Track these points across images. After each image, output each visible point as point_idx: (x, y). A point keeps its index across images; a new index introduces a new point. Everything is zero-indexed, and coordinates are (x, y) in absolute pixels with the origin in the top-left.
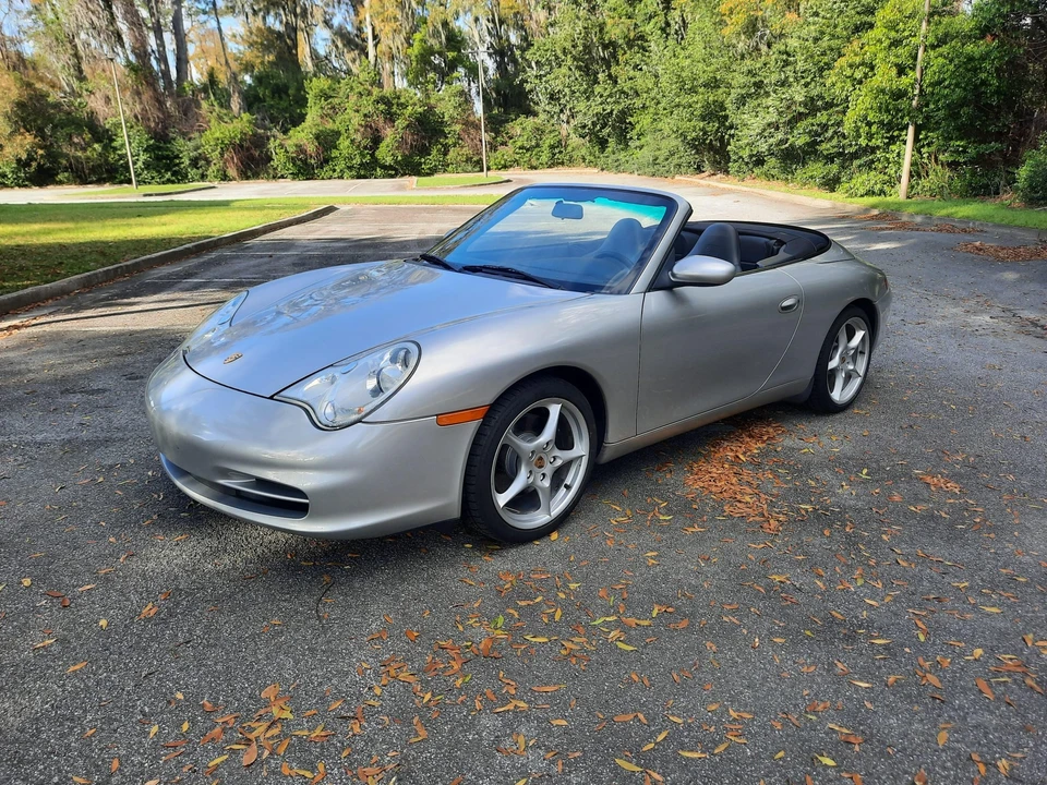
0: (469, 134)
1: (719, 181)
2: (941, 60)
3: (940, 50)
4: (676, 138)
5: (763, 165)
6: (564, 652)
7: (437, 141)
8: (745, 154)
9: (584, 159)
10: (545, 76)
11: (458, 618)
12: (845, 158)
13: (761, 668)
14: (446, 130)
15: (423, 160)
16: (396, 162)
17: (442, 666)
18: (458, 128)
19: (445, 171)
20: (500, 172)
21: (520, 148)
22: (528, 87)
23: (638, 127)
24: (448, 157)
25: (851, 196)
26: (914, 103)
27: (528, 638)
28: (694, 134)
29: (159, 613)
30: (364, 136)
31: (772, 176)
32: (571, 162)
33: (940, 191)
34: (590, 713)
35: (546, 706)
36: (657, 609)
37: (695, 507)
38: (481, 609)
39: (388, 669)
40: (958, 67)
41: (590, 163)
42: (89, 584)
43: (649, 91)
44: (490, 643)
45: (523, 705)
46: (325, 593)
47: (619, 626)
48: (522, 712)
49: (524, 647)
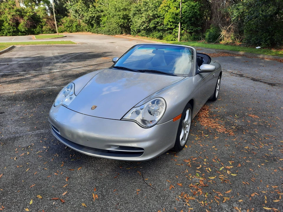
0: (49, 22)
1: (129, 36)
2: (186, 6)
3: (186, 3)
4: (116, 24)
5: (140, 32)
6: (222, 180)
7: (39, 24)
8: (135, 29)
9: (86, 30)
10: (73, 4)
11: (187, 177)
12: (164, 30)
13: (266, 173)
14: (41, 20)
15: (35, 30)
16: (26, 30)
17: (197, 192)
18: (45, 20)
19: (42, 33)
20: (61, 33)
21: (66, 26)
22: (67, 8)
23: (103, 21)
24: (43, 29)
25: (168, 41)
26: (180, 17)
27: (209, 178)
28: (121, 23)
29: (99, 196)
30: (13, 22)
31: (143, 35)
32: (82, 31)
33: (187, 39)
34: (244, 196)
35: (233, 197)
36: (230, 162)
37: (210, 131)
38: (189, 172)
39: (184, 197)
40: (190, 8)
41: (89, 31)
42: (64, 192)
43: (106, 10)
44: (202, 182)
45: (227, 198)
46: (143, 177)
47: (227, 169)
48: (229, 200)
49: (211, 181)
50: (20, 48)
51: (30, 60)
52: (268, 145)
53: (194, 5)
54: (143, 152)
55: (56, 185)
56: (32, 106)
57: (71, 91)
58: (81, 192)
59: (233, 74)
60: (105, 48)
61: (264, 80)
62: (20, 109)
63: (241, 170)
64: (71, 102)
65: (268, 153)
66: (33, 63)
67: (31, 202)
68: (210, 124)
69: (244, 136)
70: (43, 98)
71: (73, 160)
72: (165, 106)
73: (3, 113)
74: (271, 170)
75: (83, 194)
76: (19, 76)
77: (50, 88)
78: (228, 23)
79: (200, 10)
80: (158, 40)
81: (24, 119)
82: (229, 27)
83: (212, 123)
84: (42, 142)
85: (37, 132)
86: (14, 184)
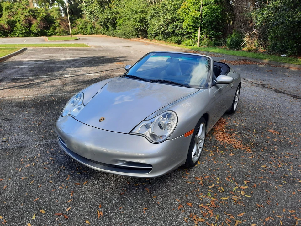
0: (63, 23)
1: (145, 40)
2: (207, 9)
3: (207, 7)
4: (132, 27)
5: (157, 36)
6: (235, 201)
7: (52, 25)
8: (153, 33)
9: (101, 32)
10: (88, 5)
11: (197, 196)
12: (182, 35)
13: (284, 196)
14: (55, 21)
15: (48, 31)
16: (38, 32)
17: (207, 214)
18: (59, 21)
19: (56, 35)
20: (74, 36)
21: (80, 28)
22: (82, 9)
23: (119, 23)
24: (56, 30)
25: (187, 46)
26: (200, 21)
27: (222, 198)
28: (137, 26)
29: (104, 214)
30: (26, 23)
31: (160, 39)
32: (97, 33)
33: (207, 45)
34: (258, 220)
35: (246, 220)
36: (245, 182)
37: (226, 147)
38: (201, 191)
39: (193, 218)
40: (211, 11)
41: (103, 34)
42: (68, 208)
43: (123, 12)
44: (213, 203)
45: (239, 221)
46: (151, 195)
47: (240, 189)
48: (241, 224)
49: (223, 202)
50: (32, 50)
51: (41, 64)
52: (288, 164)
53: (215, 9)
54: (151, 169)
55: (60, 200)
56: (40, 114)
57: (79, 101)
58: (86, 208)
59: (254, 84)
60: (120, 52)
61: (288, 92)
62: (28, 117)
63: (256, 191)
64: (79, 112)
65: (287, 173)
66: (44, 67)
67: (34, 217)
68: (226, 139)
69: (262, 153)
70: (52, 105)
71: (79, 173)
72: (176, 121)
73: (11, 120)
74: (289, 192)
75: (88, 211)
76: (29, 81)
77: (61, 94)
78: (252, 29)
79: (221, 13)
80: (176, 45)
81: (32, 127)
82: (253, 33)
83: (228, 138)
84: (48, 153)
85: (44, 141)
86: (17, 197)
